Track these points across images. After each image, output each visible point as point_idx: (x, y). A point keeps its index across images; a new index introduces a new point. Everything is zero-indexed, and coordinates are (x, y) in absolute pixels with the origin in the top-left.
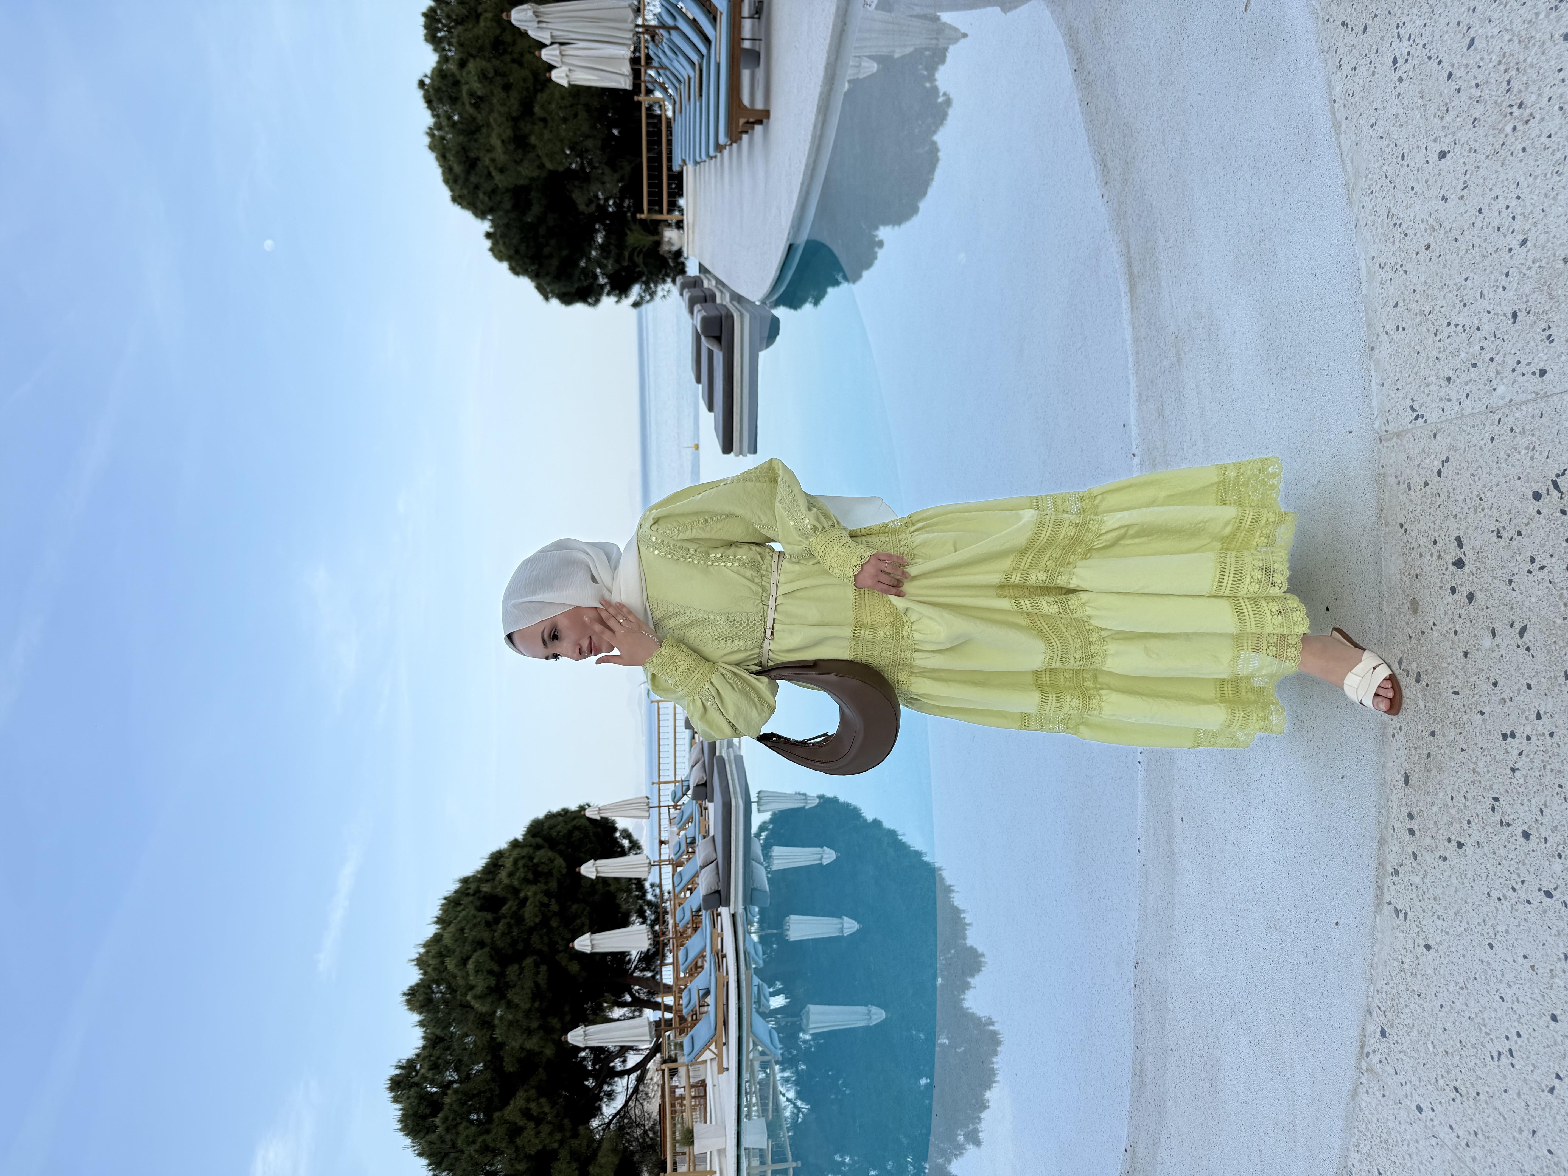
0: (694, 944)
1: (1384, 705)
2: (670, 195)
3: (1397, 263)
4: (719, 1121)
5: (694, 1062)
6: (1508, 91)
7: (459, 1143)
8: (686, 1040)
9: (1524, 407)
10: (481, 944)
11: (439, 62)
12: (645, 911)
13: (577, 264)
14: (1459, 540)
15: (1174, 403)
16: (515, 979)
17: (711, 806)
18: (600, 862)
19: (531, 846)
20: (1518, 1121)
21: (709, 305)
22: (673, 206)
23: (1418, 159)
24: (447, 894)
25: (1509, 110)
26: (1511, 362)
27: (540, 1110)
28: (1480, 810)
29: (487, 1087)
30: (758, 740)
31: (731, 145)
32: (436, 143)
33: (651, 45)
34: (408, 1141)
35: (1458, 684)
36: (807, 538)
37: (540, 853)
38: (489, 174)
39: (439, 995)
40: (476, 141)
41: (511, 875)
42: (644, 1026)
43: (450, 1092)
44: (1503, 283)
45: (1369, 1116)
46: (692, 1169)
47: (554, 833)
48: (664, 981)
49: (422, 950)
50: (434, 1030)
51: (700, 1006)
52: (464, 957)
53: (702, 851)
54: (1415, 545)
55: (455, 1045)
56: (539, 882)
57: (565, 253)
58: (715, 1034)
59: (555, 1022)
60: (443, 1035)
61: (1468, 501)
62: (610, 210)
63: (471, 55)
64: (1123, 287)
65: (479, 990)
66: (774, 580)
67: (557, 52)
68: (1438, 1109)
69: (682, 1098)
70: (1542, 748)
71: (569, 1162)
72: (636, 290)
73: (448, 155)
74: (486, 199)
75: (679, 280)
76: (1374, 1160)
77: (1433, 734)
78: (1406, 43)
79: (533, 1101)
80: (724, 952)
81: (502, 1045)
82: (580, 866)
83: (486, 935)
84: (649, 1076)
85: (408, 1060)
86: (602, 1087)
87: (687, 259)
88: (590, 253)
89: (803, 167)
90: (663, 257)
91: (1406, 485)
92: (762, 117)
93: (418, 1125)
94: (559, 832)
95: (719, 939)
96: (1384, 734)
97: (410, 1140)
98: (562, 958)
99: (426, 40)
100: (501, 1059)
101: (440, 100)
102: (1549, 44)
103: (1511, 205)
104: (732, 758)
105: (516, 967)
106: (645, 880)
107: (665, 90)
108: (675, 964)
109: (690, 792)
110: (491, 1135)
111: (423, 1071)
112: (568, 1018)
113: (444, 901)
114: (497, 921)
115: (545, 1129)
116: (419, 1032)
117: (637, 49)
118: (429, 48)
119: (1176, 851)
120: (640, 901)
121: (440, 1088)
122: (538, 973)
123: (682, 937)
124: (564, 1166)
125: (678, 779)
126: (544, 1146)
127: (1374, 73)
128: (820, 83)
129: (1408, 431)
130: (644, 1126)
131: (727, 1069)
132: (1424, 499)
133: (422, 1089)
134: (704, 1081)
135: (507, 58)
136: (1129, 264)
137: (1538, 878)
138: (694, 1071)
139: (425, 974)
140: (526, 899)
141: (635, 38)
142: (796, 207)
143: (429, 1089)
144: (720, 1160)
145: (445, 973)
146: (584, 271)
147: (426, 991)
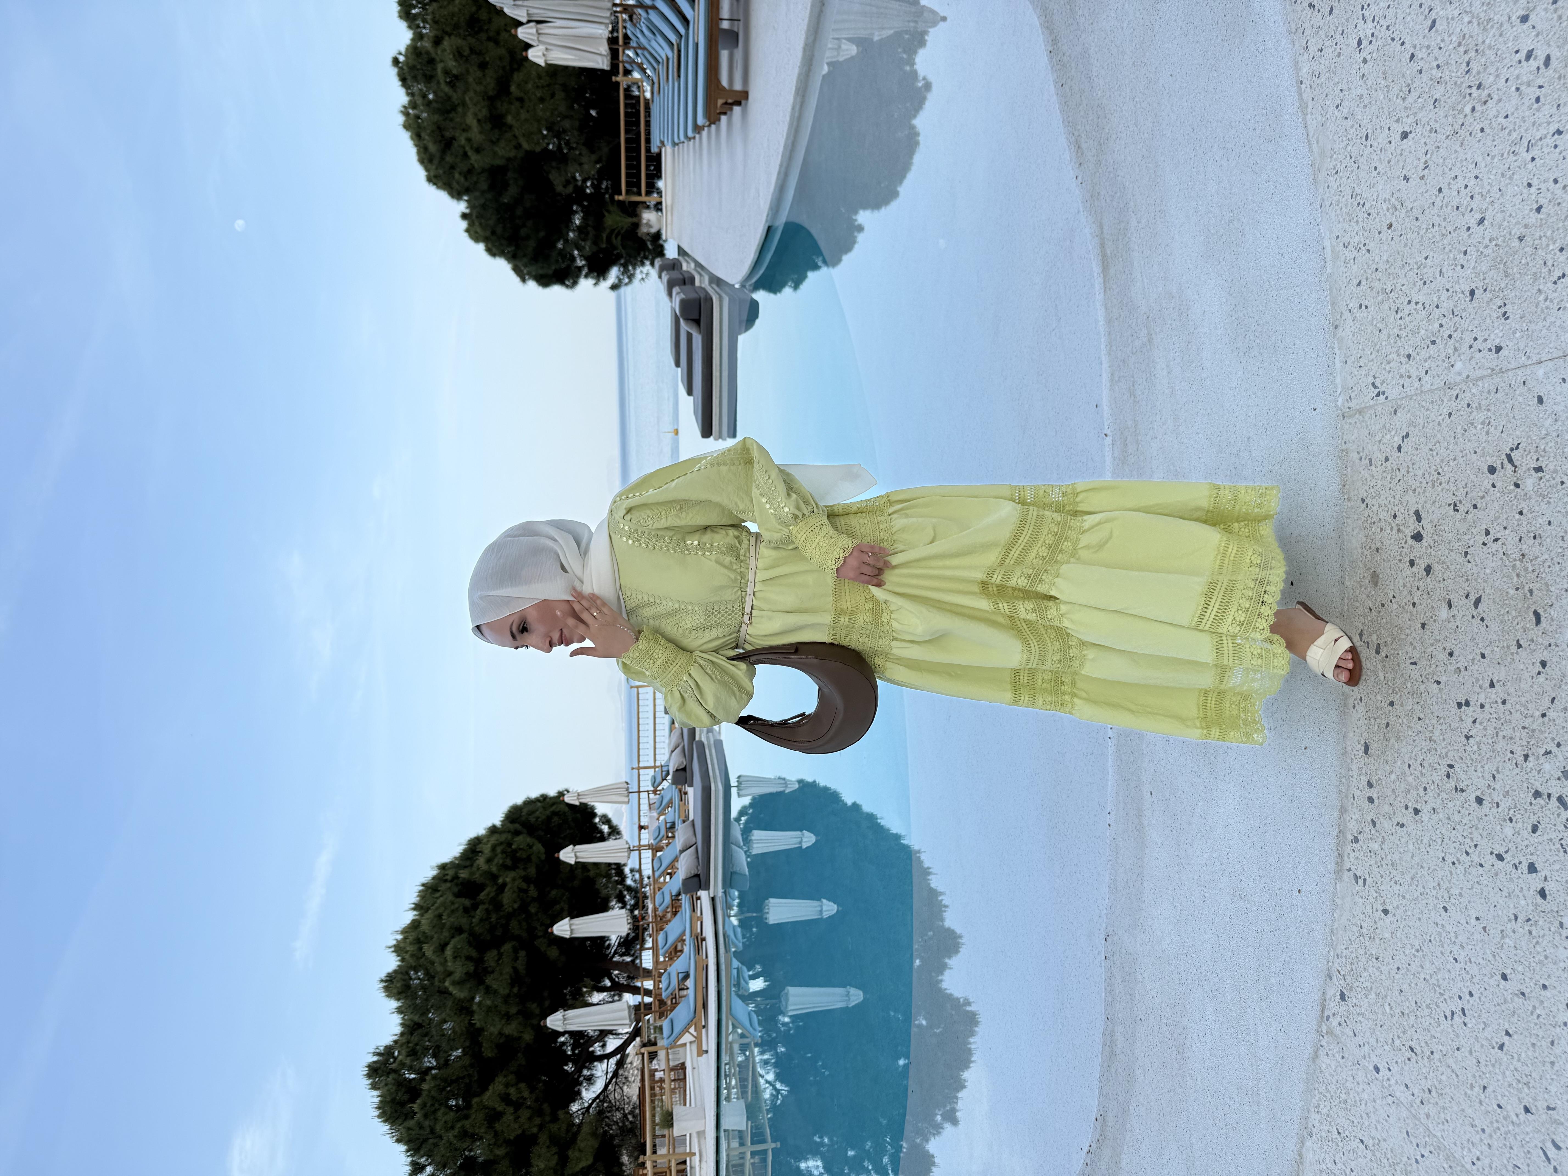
0: (674, 928)
1: (1344, 676)
2: (648, 176)
3: (1360, 242)
4: (699, 1103)
5: (673, 1045)
6: (1468, 72)
7: (438, 1128)
8: (665, 1024)
9: (1480, 383)
10: (459, 930)
11: (413, 40)
12: (625, 896)
13: (554, 246)
14: (1418, 514)
15: (1145, 383)
16: (493, 964)
17: (690, 790)
18: (579, 847)
19: (509, 832)
20: (1470, 1078)
21: (687, 287)
22: (652, 188)
23: (1382, 138)
24: (424, 881)
25: (1468, 91)
26: (1468, 339)
27: (518, 1095)
28: (1436, 778)
29: (466, 1073)
30: (736, 723)
31: (709, 126)
32: (411, 122)
33: (628, 25)
34: (386, 1128)
35: (1416, 654)
36: (787, 526)
37: (519, 839)
38: (465, 155)
39: (417, 982)
40: (451, 120)
41: (489, 861)
42: (623, 1010)
43: (428, 1078)
44: (1461, 262)
45: (1329, 1078)
46: (671, 1152)
47: (532, 819)
48: (644, 965)
49: (400, 937)
50: (411, 1016)
51: (680, 990)
52: (442, 942)
53: (682, 835)
54: (1375, 519)
55: (434, 1031)
56: (518, 868)
57: (542, 234)
58: (694, 1017)
59: (534, 1007)
60: (420, 1021)
61: (1427, 475)
62: (588, 191)
63: (446, 33)
64: (1097, 269)
65: (457, 976)
66: (752, 566)
67: (534, 31)
68: (1395, 1069)
69: (662, 1080)
70: (1495, 716)
71: (548, 1147)
72: (614, 273)
73: (423, 135)
74: (462, 179)
75: (658, 262)
76: (1334, 1120)
77: (1392, 704)
78: (1370, 24)
79: (512, 1086)
80: (704, 935)
81: (481, 1030)
82: (559, 852)
83: (464, 921)
84: (629, 1060)
85: (386, 1047)
86: (581, 1072)
87: (665, 241)
88: (568, 234)
89: (781, 149)
90: (641, 239)
91: (1367, 461)
92: (740, 99)
93: (396, 1111)
94: (537, 818)
95: (699, 923)
96: (1345, 705)
97: (388, 1127)
98: (542, 944)
99: (400, 17)
100: (480, 1045)
101: (415, 78)
102: (1506, 26)
103: (1470, 185)
104: (712, 742)
105: (494, 953)
106: (625, 865)
107: (643, 71)
108: (655, 949)
109: (670, 777)
110: (470, 1120)
111: (400, 1057)
112: (547, 1003)
113: (422, 888)
114: (475, 907)
115: (525, 1114)
116: (397, 1019)
117: (615, 29)
118: (403, 25)
119: (1146, 824)
120: (619, 887)
121: (418, 1074)
122: (516, 959)
123: (661, 921)
124: (544, 1150)
125: (658, 764)
126: (524, 1131)
127: (1339, 55)
128: (799, 64)
129: (1371, 407)
130: (623, 1109)
131: (707, 1052)
132: (1385, 475)
133: (400, 1075)
134: (683, 1064)
135: (483, 36)
136: (1102, 245)
137: (1491, 841)
138: (674, 1053)
139: (402, 960)
140: (504, 885)
141: (613, 18)
142: (775, 189)
143: (407, 1076)
144: (699, 1142)
145: (423, 960)
146: (561, 253)
147: (404, 977)
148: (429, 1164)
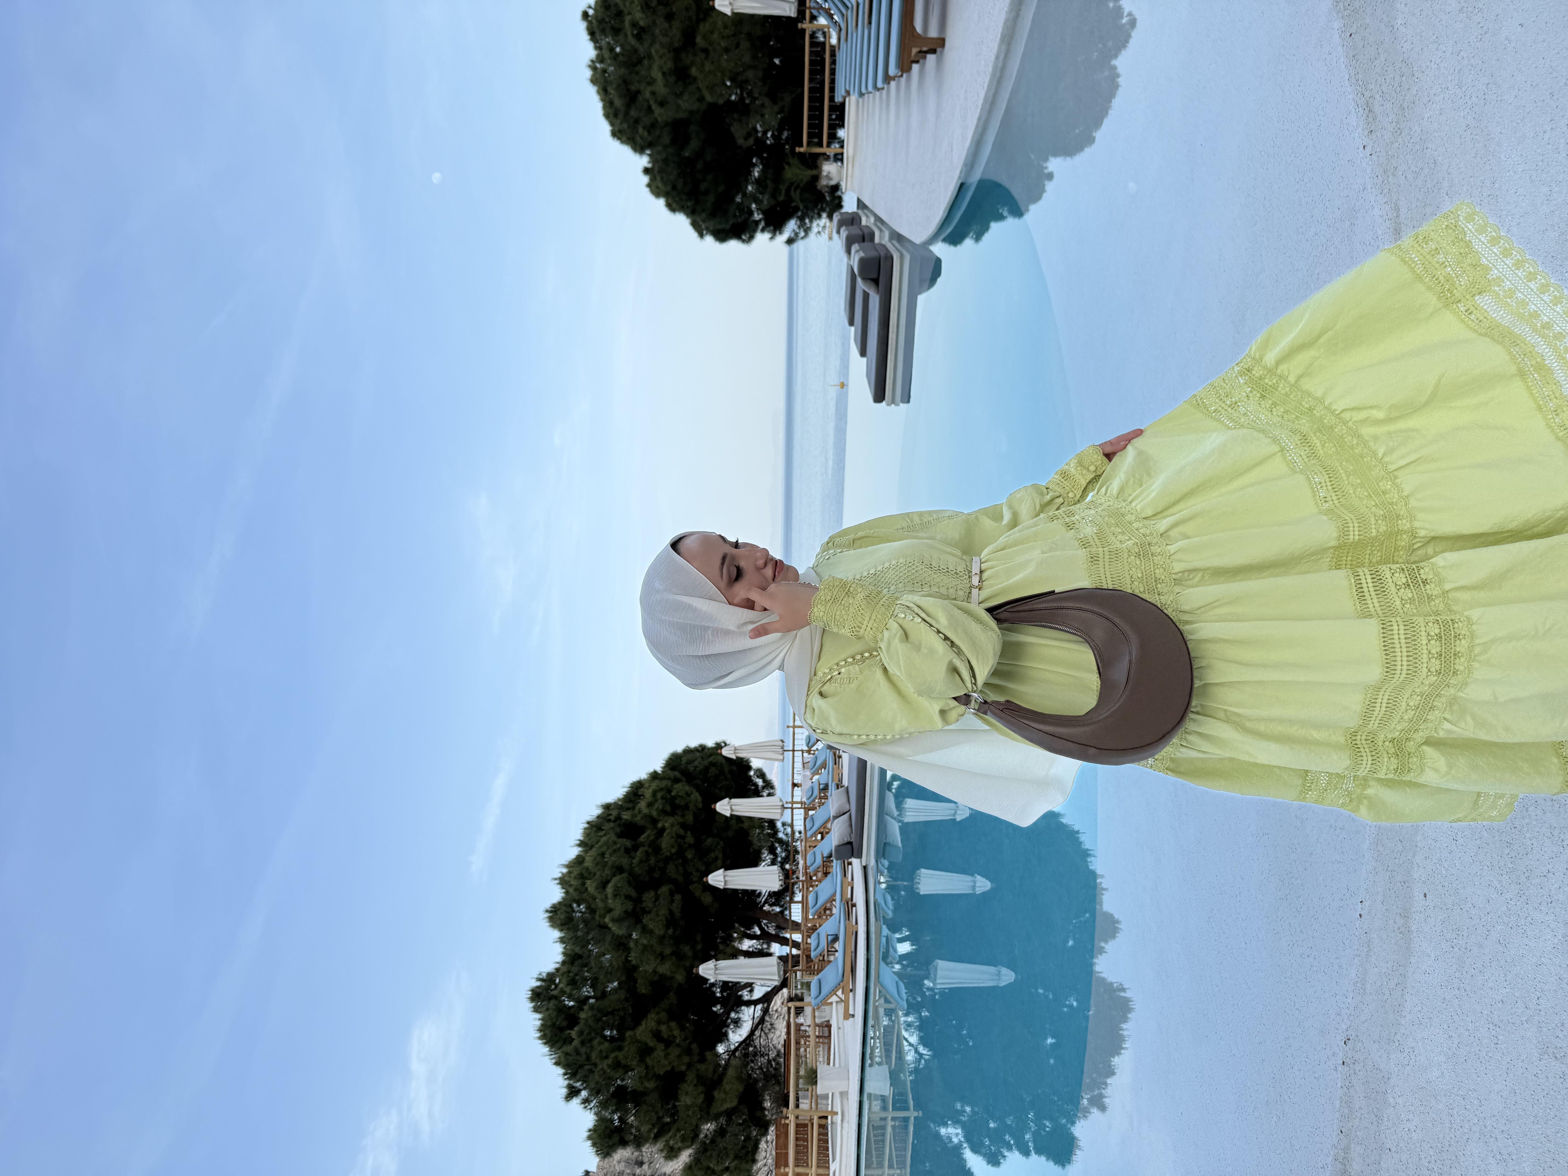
0: (825, 889)
2: (831, 126)
4: (843, 1065)
5: (820, 1004)
7: (594, 1056)
8: (813, 982)
10: (619, 870)
12: (776, 848)
13: (733, 200)
16: (650, 905)
18: (735, 801)
19: (669, 779)
21: (867, 244)
22: (833, 137)
24: (589, 819)
27: (670, 1033)
29: (621, 1006)
31: (900, 75)
32: (598, 76)
34: (546, 1049)
37: (678, 786)
38: (649, 108)
39: (578, 914)
40: (637, 73)
41: (650, 805)
42: (772, 963)
43: (586, 1007)
46: (813, 1107)
47: (691, 768)
48: (793, 918)
49: (565, 870)
50: (572, 947)
51: (828, 951)
52: (604, 880)
53: (835, 800)
55: (592, 963)
56: (676, 814)
57: (721, 188)
58: (842, 981)
59: (687, 952)
60: (581, 952)
62: (768, 142)
65: (617, 913)
69: (807, 1034)
71: (695, 1085)
72: (792, 225)
73: (609, 89)
74: (646, 133)
75: (836, 216)
79: (664, 1023)
80: (854, 901)
81: (635, 968)
82: (715, 803)
83: (625, 861)
84: (774, 1010)
85: (548, 974)
86: (729, 1014)
87: (844, 194)
88: (746, 188)
90: (820, 192)
92: (936, 46)
93: (556, 1035)
94: (696, 767)
95: (849, 888)
97: (548, 1049)
98: (696, 889)
100: (635, 982)
101: (603, 31)
105: (652, 894)
106: (777, 820)
107: (831, 16)
108: (804, 903)
110: (624, 1052)
111: (561, 985)
112: (699, 949)
114: (635, 848)
115: (675, 1052)
116: (559, 948)
120: (772, 839)
121: (577, 1002)
122: (672, 901)
123: (812, 879)
124: (691, 1088)
126: (673, 1068)
128: (1006, 9)
130: (768, 1055)
131: (853, 1017)
133: (560, 1001)
134: (829, 1022)
138: (820, 1011)
139: (567, 893)
140: (663, 830)
143: (567, 1003)
144: (842, 1102)
145: (585, 894)
146: (739, 206)
147: (567, 910)
148: (585, 1089)
